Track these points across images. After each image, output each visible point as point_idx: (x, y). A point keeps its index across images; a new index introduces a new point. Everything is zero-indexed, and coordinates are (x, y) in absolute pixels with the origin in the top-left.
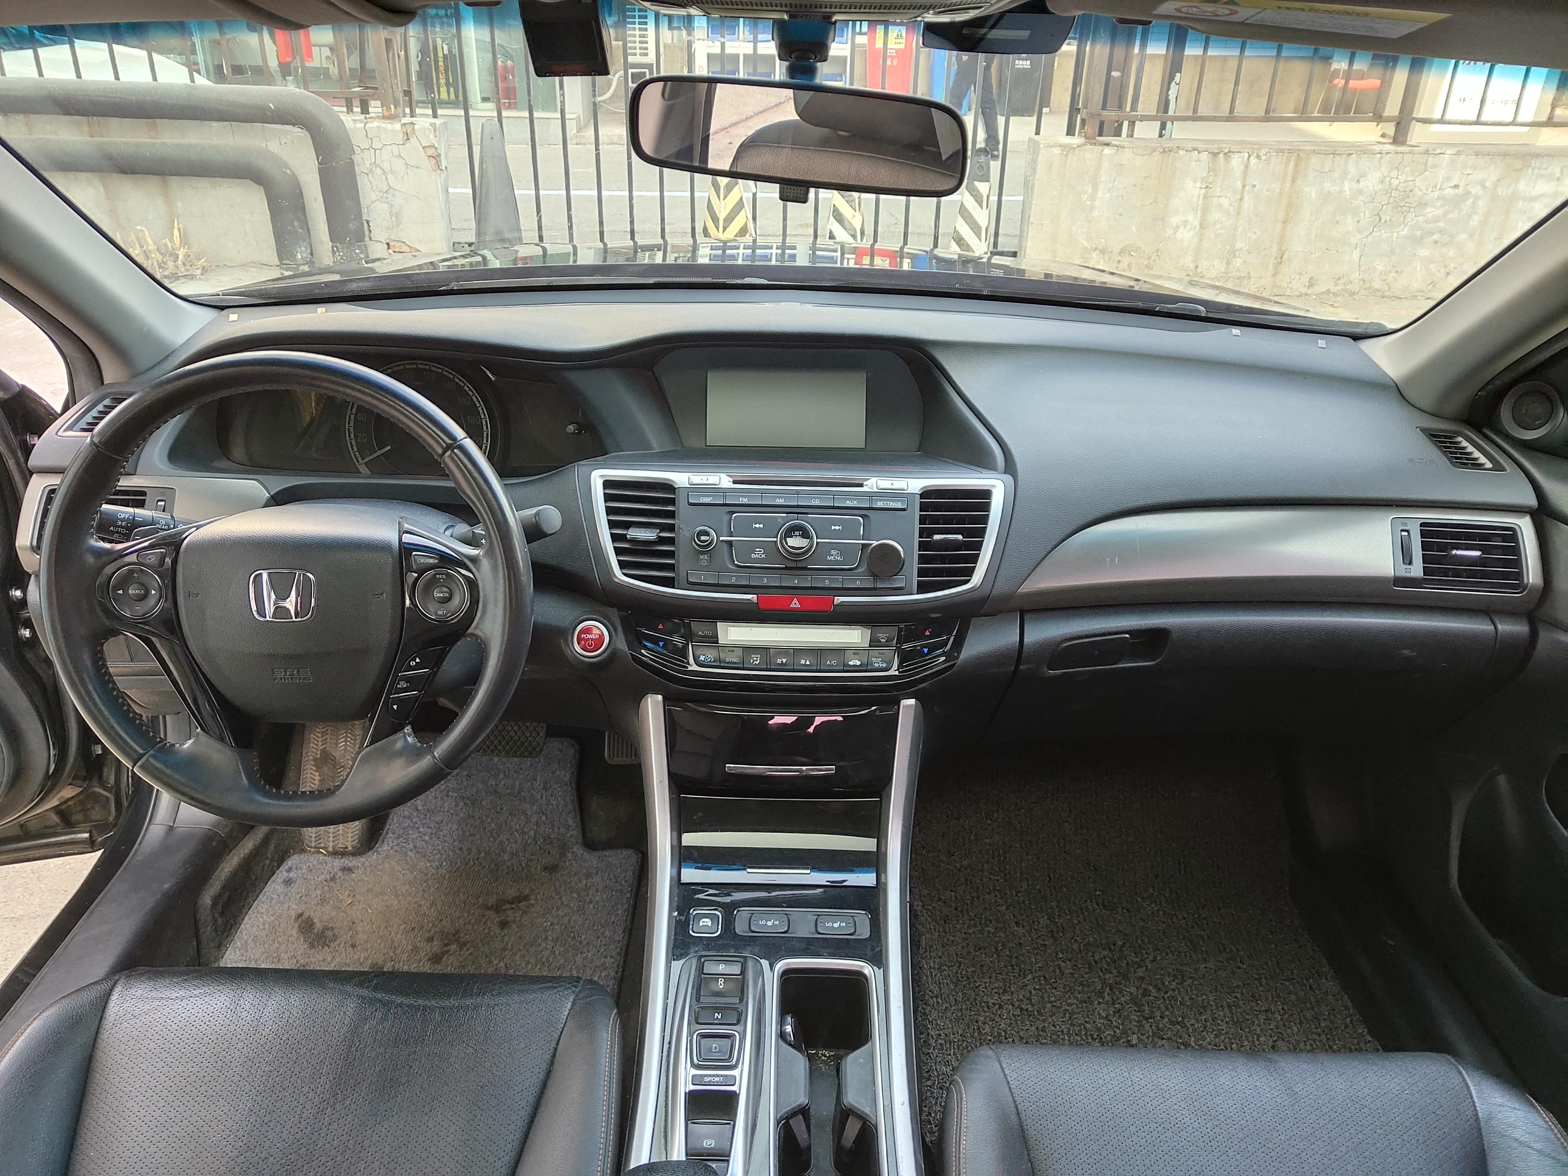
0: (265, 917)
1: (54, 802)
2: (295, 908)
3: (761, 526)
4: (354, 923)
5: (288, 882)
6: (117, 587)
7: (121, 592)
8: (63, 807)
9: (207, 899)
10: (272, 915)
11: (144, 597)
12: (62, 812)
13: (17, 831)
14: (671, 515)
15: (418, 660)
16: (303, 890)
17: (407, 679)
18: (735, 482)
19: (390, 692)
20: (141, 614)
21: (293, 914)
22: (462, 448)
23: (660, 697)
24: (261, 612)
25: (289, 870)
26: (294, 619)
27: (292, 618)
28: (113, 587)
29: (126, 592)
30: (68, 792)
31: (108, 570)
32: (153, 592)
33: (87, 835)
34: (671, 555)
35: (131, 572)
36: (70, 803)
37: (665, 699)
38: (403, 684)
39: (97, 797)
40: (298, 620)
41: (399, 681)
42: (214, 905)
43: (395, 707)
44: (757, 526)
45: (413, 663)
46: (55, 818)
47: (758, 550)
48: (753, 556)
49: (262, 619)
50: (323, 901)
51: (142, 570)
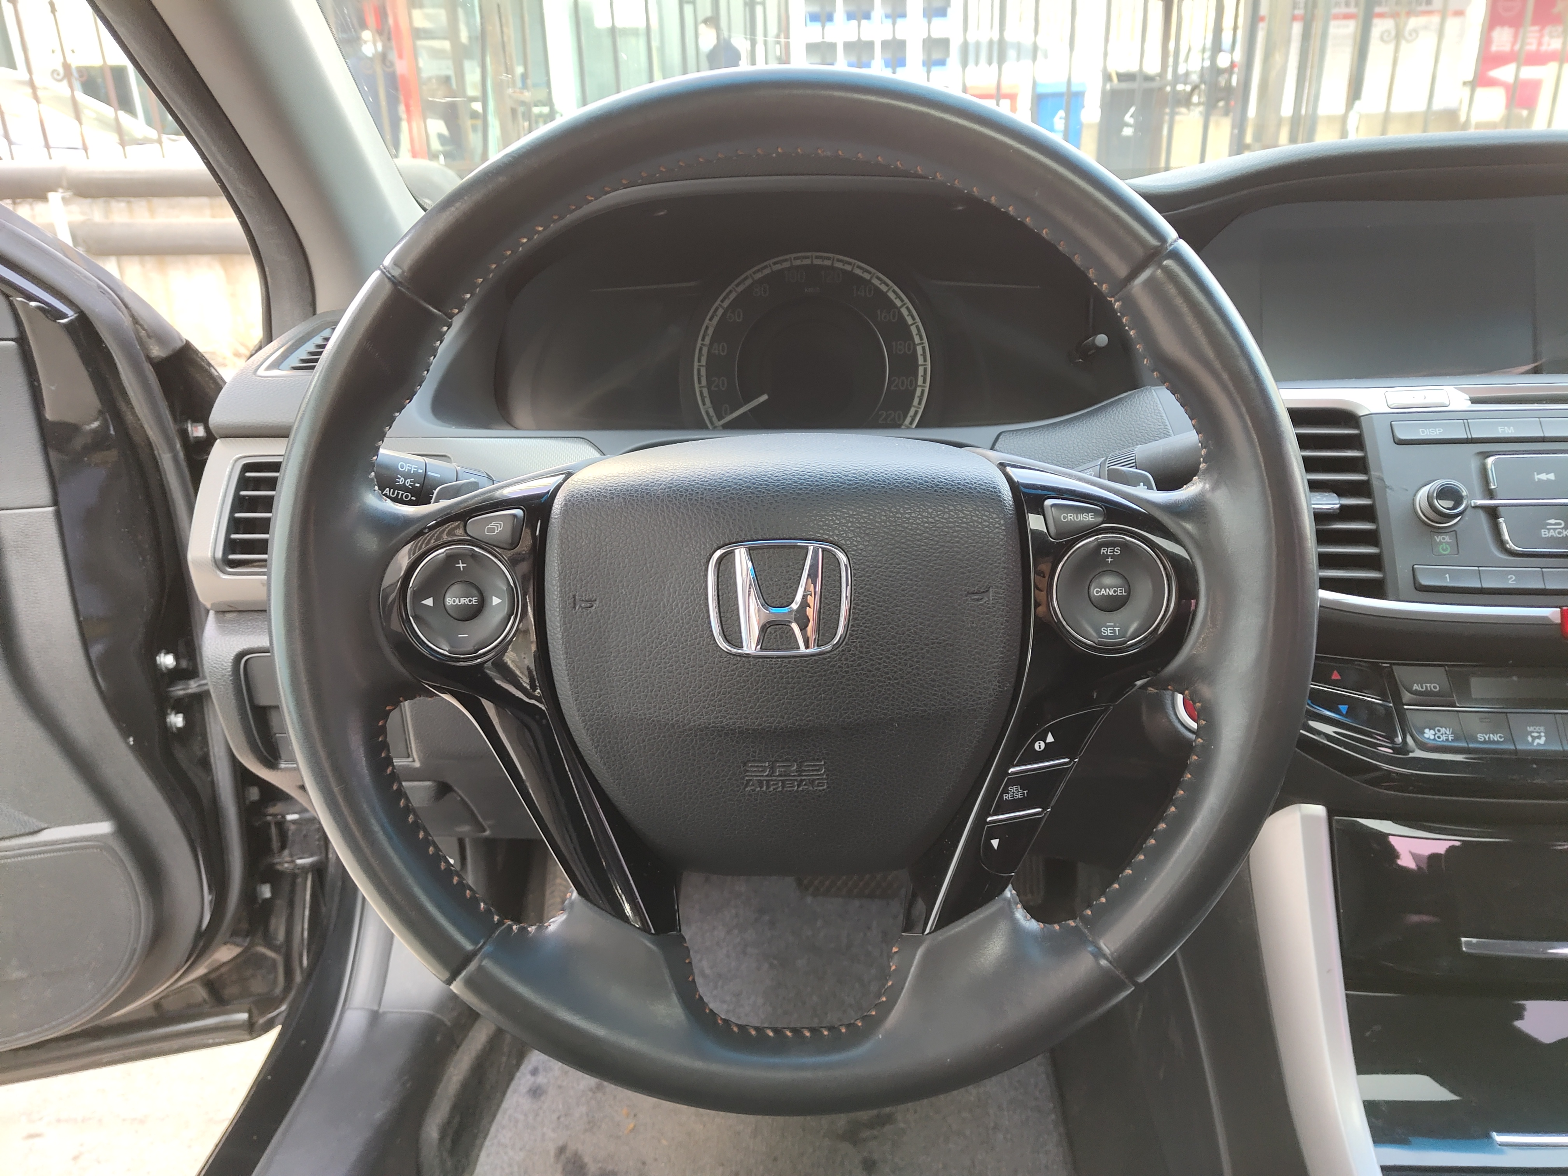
0: (511, 1153)
1: (201, 971)
2: (552, 1139)
3: (1552, 476)
4: (644, 1163)
5: (536, 1092)
6: (422, 592)
7: (429, 602)
8: (213, 976)
9: (432, 1130)
10: (521, 1150)
11: (474, 613)
12: (212, 984)
13: (152, 1013)
14: (1360, 465)
15: (1050, 739)
16: (561, 1106)
17: (1021, 780)
18: (1474, 401)
19: (985, 811)
20: (470, 648)
21: (552, 1149)
22: (1176, 256)
23: (1319, 810)
24: (732, 635)
25: (535, 1072)
26: (802, 649)
27: (798, 648)
28: (415, 593)
29: (440, 601)
30: (225, 953)
31: (403, 558)
32: (496, 601)
33: (244, 1016)
34: (1371, 538)
35: (451, 559)
36: (223, 970)
37: (1330, 814)
38: (1015, 792)
39: (258, 961)
40: (808, 651)
41: (1007, 786)
42: (442, 1138)
43: (995, 843)
44: (1543, 477)
45: (1039, 746)
46: (201, 993)
47: (1552, 521)
48: (1544, 533)
49: (734, 650)
50: (592, 1125)
51: (474, 555)
